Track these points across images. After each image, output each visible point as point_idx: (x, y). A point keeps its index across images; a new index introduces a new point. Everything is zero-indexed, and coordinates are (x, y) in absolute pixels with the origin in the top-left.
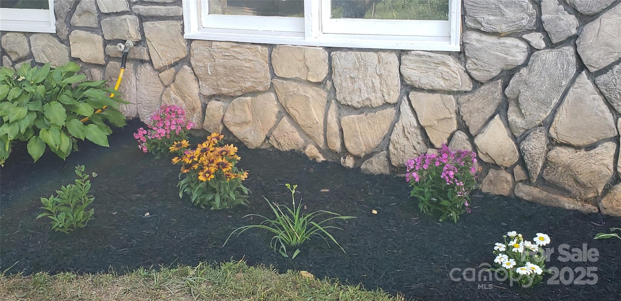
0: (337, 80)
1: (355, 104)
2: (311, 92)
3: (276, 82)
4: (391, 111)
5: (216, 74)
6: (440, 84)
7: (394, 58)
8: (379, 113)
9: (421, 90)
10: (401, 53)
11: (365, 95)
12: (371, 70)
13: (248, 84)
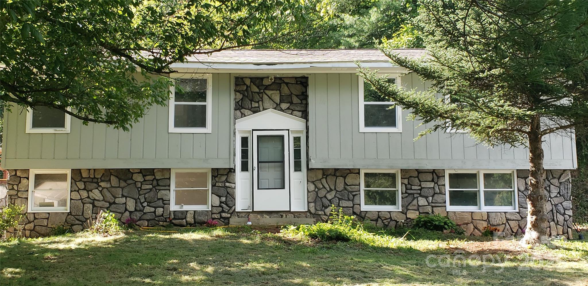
0: (490, 219)
1: (495, 224)
2: (483, 222)
3: (473, 220)
4: (504, 225)
5: (457, 219)
6: (515, 218)
7: (504, 213)
8: (501, 226)
9: (511, 220)
10: (505, 213)
11: (498, 222)
12: (499, 216)
13: (466, 221)
